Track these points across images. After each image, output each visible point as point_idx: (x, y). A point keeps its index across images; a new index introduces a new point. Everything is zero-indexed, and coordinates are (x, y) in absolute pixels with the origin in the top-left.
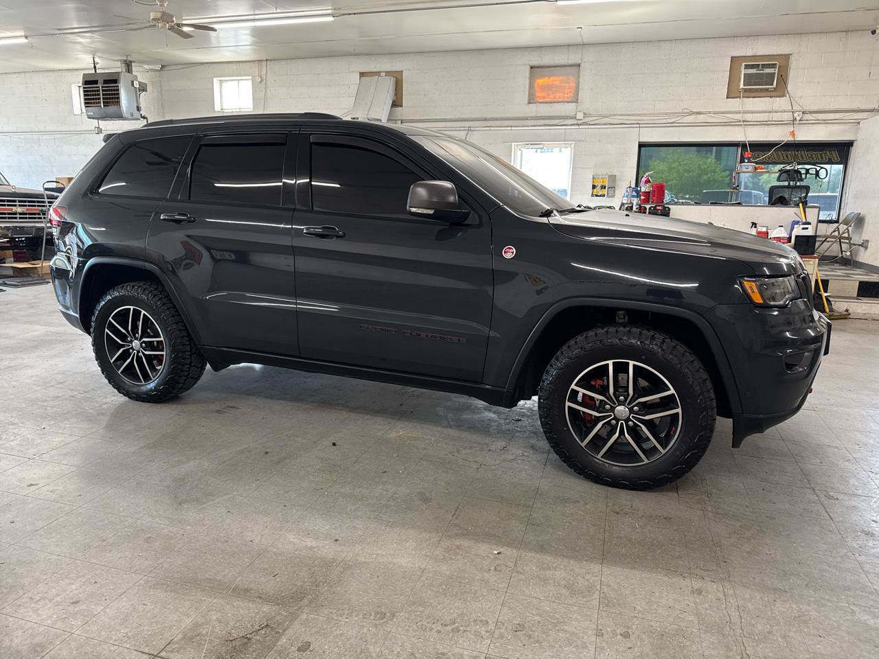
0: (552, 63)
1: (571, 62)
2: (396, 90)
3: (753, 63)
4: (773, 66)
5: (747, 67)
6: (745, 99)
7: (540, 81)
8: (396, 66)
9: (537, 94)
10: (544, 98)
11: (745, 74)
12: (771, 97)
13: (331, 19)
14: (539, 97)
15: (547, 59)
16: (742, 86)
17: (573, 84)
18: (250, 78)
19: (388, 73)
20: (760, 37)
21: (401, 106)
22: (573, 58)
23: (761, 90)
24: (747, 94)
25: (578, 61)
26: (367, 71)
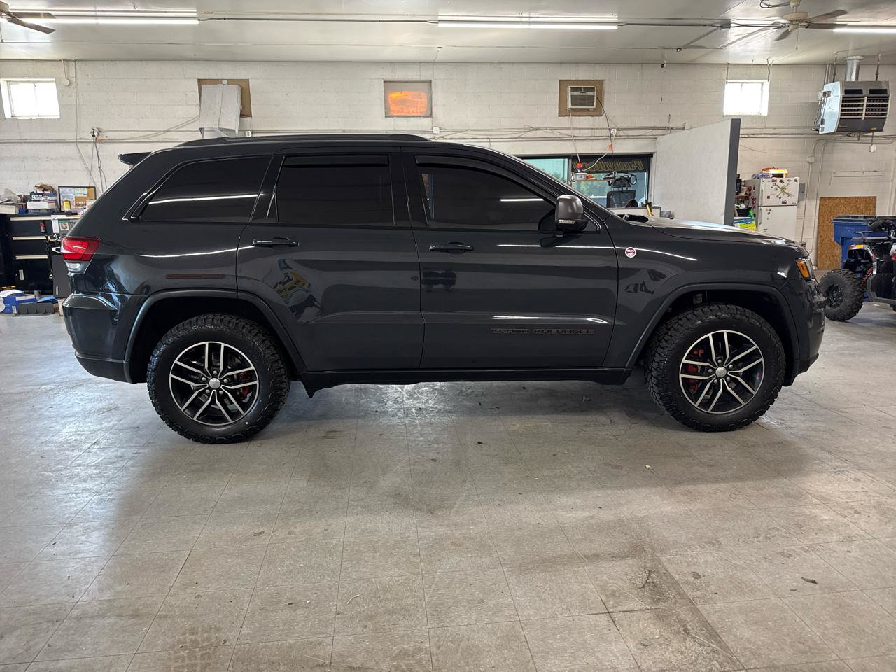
0: (406, 79)
1: (423, 78)
2: (242, 99)
3: (578, 86)
4: (592, 90)
5: (573, 89)
6: (574, 117)
7: (393, 95)
8: (241, 74)
9: (391, 108)
10: (398, 112)
11: (572, 96)
12: (592, 116)
13: (196, 22)
14: (393, 111)
15: (400, 74)
16: (570, 106)
17: (425, 100)
18: (54, 80)
19: (231, 82)
20: (580, 65)
21: (250, 115)
22: (425, 74)
23: (584, 110)
24: (575, 113)
25: (430, 78)
26: (207, 78)
